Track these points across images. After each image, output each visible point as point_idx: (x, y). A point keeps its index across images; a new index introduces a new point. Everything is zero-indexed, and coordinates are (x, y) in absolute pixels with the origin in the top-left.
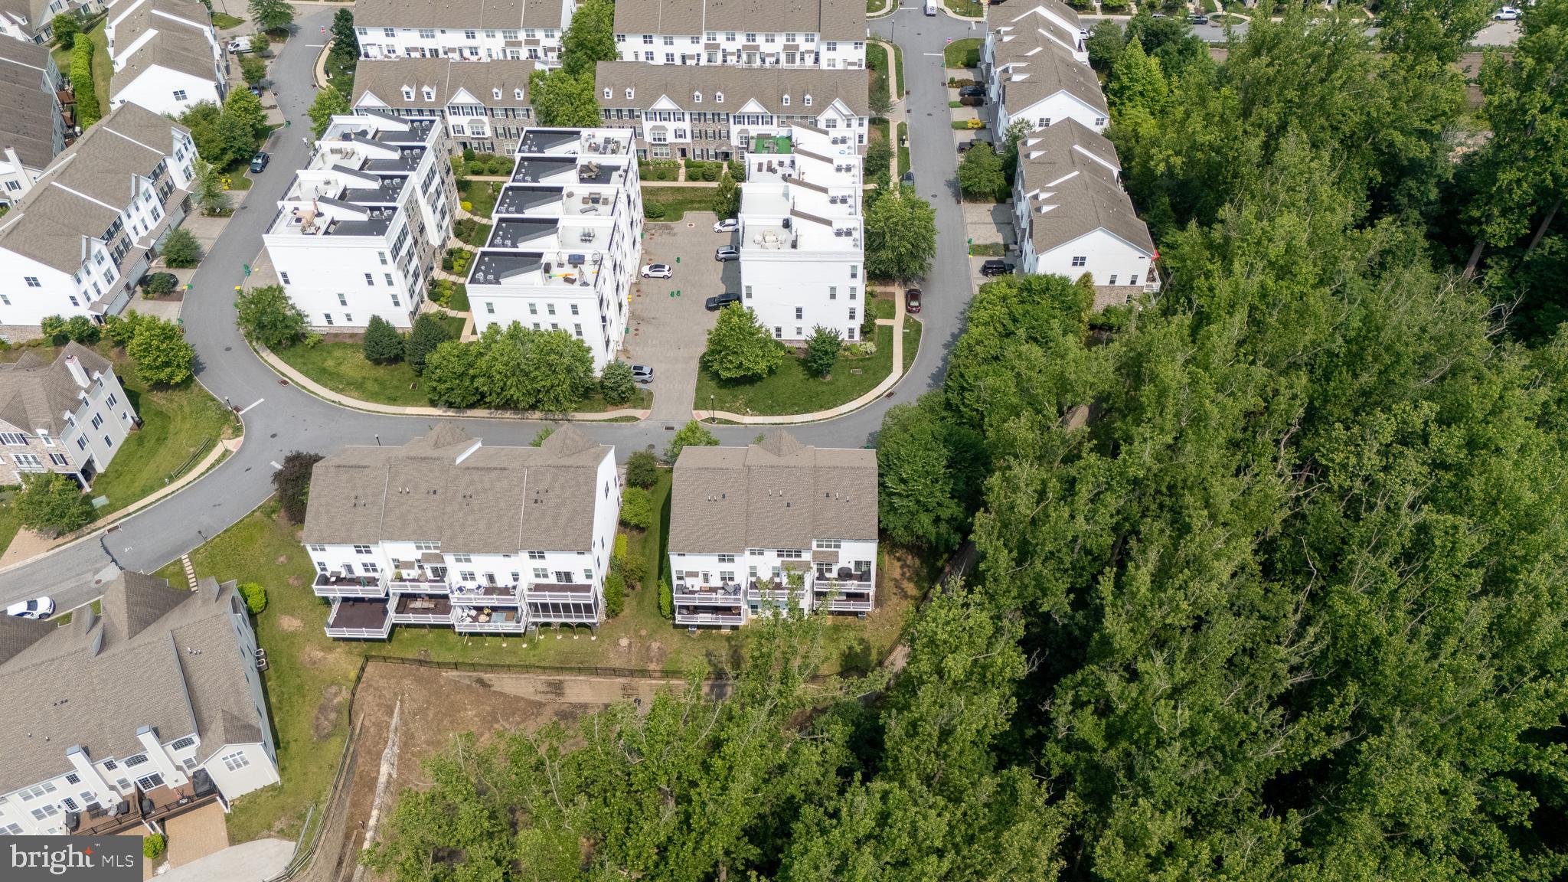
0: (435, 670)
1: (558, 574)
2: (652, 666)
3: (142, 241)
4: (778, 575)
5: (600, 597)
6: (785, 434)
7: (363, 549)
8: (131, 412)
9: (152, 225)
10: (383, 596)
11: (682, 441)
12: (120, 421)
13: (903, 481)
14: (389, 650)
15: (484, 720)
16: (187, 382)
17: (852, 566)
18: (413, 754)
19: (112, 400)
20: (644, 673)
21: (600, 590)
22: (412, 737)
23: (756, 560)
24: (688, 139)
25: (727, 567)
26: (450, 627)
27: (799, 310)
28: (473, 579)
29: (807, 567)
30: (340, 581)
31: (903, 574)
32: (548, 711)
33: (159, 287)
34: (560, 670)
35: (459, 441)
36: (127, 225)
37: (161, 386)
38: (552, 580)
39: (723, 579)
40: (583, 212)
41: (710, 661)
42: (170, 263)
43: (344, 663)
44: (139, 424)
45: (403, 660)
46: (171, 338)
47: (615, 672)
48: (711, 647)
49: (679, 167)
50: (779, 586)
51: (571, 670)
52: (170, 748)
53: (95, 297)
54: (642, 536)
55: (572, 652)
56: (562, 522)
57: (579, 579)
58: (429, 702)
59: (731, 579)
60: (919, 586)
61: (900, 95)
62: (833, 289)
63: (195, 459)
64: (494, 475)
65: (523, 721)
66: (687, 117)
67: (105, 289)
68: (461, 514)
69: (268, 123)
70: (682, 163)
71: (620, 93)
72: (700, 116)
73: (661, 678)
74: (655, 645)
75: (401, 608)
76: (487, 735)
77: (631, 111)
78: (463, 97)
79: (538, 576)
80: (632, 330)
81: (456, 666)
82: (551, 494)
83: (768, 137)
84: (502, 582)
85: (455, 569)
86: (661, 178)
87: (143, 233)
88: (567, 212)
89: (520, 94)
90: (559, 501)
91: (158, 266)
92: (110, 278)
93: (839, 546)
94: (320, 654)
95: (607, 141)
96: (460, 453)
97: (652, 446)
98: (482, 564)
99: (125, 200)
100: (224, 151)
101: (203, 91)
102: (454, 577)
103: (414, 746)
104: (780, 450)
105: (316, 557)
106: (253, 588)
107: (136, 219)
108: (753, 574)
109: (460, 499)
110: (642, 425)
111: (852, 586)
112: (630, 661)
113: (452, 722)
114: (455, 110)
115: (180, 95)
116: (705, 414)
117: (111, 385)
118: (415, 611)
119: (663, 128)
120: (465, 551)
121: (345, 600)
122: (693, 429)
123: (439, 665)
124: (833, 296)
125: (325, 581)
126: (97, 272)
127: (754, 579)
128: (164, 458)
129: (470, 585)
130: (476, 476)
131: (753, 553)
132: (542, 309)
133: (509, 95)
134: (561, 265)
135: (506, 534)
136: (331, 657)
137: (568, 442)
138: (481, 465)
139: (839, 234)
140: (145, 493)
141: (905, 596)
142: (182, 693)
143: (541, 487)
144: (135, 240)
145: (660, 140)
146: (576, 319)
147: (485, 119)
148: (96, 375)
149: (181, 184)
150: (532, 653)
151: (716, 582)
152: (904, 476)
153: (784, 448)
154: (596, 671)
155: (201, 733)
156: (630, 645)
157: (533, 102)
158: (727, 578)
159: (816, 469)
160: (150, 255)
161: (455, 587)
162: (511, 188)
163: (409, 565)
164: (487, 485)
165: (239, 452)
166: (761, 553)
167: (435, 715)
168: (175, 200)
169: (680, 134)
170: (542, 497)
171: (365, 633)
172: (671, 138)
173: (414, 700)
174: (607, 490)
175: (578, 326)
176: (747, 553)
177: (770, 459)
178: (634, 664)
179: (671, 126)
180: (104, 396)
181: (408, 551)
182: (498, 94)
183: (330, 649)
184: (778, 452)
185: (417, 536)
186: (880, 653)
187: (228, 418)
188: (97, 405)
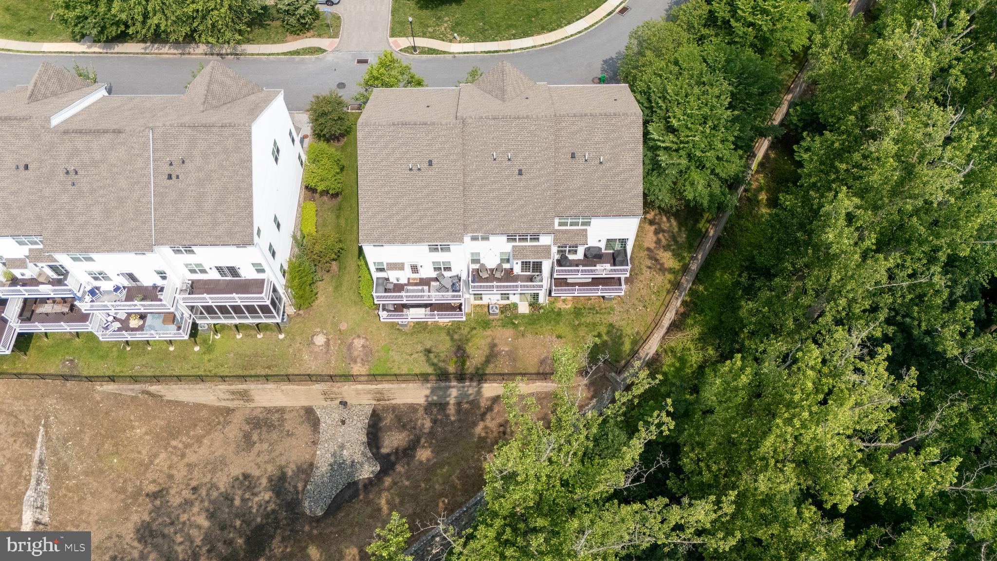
0: (87, 384)
1: (219, 269)
2: (357, 369)
4: (508, 261)
5: (281, 291)
6: (508, 67)
11: (375, 81)
13: (672, 130)
15: (157, 437)
17: (602, 245)
18: (69, 489)
20: (348, 377)
21: (280, 283)
22: (66, 468)
23: (479, 246)
25: (441, 257)
28: (107, 278)
29: (547, 250)
31: (658, 242)
32: (237, 419)
34: (244, 378)
35: (71, 90)
38: (215, 275)
39: (435, 269)
41: (428, 360)
45: (42, 376)
47: (311, 378)
48: (428, 344)
51: (256, 377)
54: (335, 202)
55: (256, 355)
57: (248, 273)
58: (82, 424)
59: (448, 269)
60: (677, 255)
64: (105, 139)
65: (208, 433)
68: (65, 198)
73: (368, 382)
74: (358, 343)
75: (26, 316)
76: (163, 456)
79: (193, 271)
81: (112, 379)
82: (189, 165)
84: (148, 279)
90: (201, 175)
93: (588, 224)
96: (61, 108)
97: (341, 86)
98: (114, 262)
103: (68, 478)
104: (503, 91)
108: (474, 261)
109: (62, 176)
110: (329, 57)
111: (604, 269)
112: (328, 362)
113: (116, 445)
116: (404, 42)
120: (80, 250)
122: (388, 63)
123: (89, 379)
127: (477, 266)
129: (105, 285)
130: (80, 142)
131: (474, 239)
135: (133, 224)
137: (215, 87)
138: (89, 125)
141: (662, 269)
143: (176, 156)
150: (206, 357)
151: (428, 273)
152: (675, 123)
153: (509, 89)
154: (288, 378)
156: (327, 343)
158: (441, 268)
159: (557, 119)
161: (84, 288)
163: (21, 263)
164: (98, 156)
166: (487, 239)
167: (92, 439)
170: (176, 170)
173: (63, 423)
174: (276, 152)
176: (467, 239)
177: (493, 106)
178: (336, 366)
184: (501, 94)
186: (635, 342)
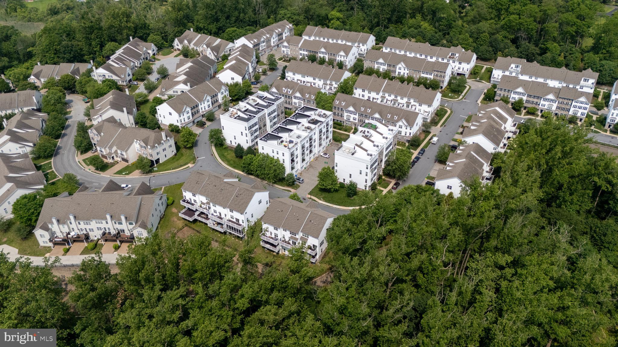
1: (236, 219)
3: (203, 112)
7: (194, 195)
8: (175, 151)
9: (207, 109)
10: (194, 210)
12: (171, 152)
14: (193, 226)
16: (191, 148)
19: (170, 146)
21: (246, 228)
24: (357, 121)
26: (207, 224)
27: (350, 175)
28: (216, 212)
30: (188, 202)
33: (201, 124)
36: (200, 107)
37: (185, 147)
38: (234, 220)
40: (303, 130)
42: (207, 120)
43: (180, 224)
44: (175, 155)
45: (194, 229)
46: (191, 135)
49: (352, 129)
50: (289, 243)
52: (128, 223)
53: (183, 122)
56: (240, 204)
57: (240, 222)
61: (441, 126)
62: (361, 171)
63: (181, 166)
64: (231, 186)
66: (357, 114)
67: (187, 120)
68: (218, 194)
69: (252, 91)
70: (353, 127)
71: (340, 103)
72: (361, 115)
75: (199, 215)
77: (342, 109)
78: (298, 95)
79: (231, 217)
80: (307, 169)
82: (241, 196)
83: (371, 124)
84: (222, 216)
85: (213, 208)
86: (346, 131)
87: (203, 110)
88: (298, 129)
89: (313, 97)
90: (242, 198)
91: (204, 119)
92: (189, 118)
94: (176, 220)
95: (324, 114)
98: (219, 209)
99: (201, 100)
100: (236, 95)
101: (238, 79)
102: (212, 211)
105: (184, 194)
106: (171, 198)
107: (203, 106)
109: (220, 190)
114: (295, 97)
115: (233, 79)
116: (309, 196)
117: (172, 142)
118: (202, 217)
119: (350, 116)
120: (215, 204)
121: (189, 208)
124: (361, 173)
125: (184, 201)
126: (186, 115)
128: (176, 164)
129: (215, 214)
132: (275, 152)
133: (310, 97)
134: (286, 142)
135: (226, 202)
136: (178, 222)
139: (368, 155)
140: (166, 170)
142: (136, 211)
143: (240, 193)
144: (201, 111)
145: (348, 120)
146: (283, 158)
147: (302, 102)
148: (168, 138)
149: (220, 101)
151: (273, 236)
155: (136, 224)
157: (316, 100)
158: (276, 235)
160: (203, 116)
161: (211, 213)
162: (289, 120)
163: (204, 204)
165: (192, 167)
168: (217, 104)
169: (355, 119)
170: (239, 196)
171: (187, 218)
172: (351, 120)
175: (284, 160)
179: (352, 116)
180: (169, 144)
181: (204, 199)
182: (307, 96)
183: (180, 220)
185: (207, 196)
187: (194, 160)
188: (166, 146)
